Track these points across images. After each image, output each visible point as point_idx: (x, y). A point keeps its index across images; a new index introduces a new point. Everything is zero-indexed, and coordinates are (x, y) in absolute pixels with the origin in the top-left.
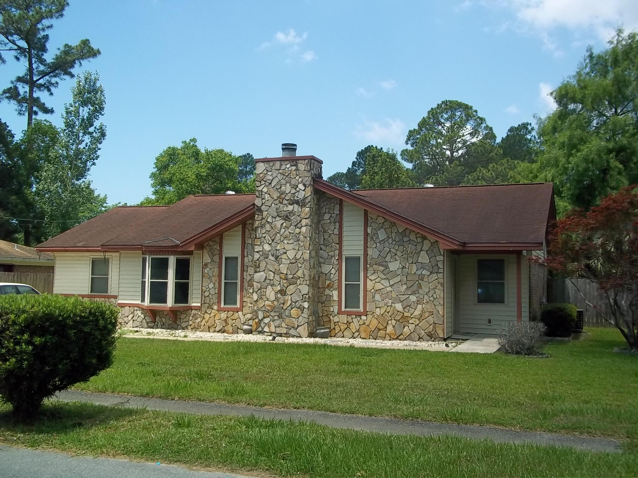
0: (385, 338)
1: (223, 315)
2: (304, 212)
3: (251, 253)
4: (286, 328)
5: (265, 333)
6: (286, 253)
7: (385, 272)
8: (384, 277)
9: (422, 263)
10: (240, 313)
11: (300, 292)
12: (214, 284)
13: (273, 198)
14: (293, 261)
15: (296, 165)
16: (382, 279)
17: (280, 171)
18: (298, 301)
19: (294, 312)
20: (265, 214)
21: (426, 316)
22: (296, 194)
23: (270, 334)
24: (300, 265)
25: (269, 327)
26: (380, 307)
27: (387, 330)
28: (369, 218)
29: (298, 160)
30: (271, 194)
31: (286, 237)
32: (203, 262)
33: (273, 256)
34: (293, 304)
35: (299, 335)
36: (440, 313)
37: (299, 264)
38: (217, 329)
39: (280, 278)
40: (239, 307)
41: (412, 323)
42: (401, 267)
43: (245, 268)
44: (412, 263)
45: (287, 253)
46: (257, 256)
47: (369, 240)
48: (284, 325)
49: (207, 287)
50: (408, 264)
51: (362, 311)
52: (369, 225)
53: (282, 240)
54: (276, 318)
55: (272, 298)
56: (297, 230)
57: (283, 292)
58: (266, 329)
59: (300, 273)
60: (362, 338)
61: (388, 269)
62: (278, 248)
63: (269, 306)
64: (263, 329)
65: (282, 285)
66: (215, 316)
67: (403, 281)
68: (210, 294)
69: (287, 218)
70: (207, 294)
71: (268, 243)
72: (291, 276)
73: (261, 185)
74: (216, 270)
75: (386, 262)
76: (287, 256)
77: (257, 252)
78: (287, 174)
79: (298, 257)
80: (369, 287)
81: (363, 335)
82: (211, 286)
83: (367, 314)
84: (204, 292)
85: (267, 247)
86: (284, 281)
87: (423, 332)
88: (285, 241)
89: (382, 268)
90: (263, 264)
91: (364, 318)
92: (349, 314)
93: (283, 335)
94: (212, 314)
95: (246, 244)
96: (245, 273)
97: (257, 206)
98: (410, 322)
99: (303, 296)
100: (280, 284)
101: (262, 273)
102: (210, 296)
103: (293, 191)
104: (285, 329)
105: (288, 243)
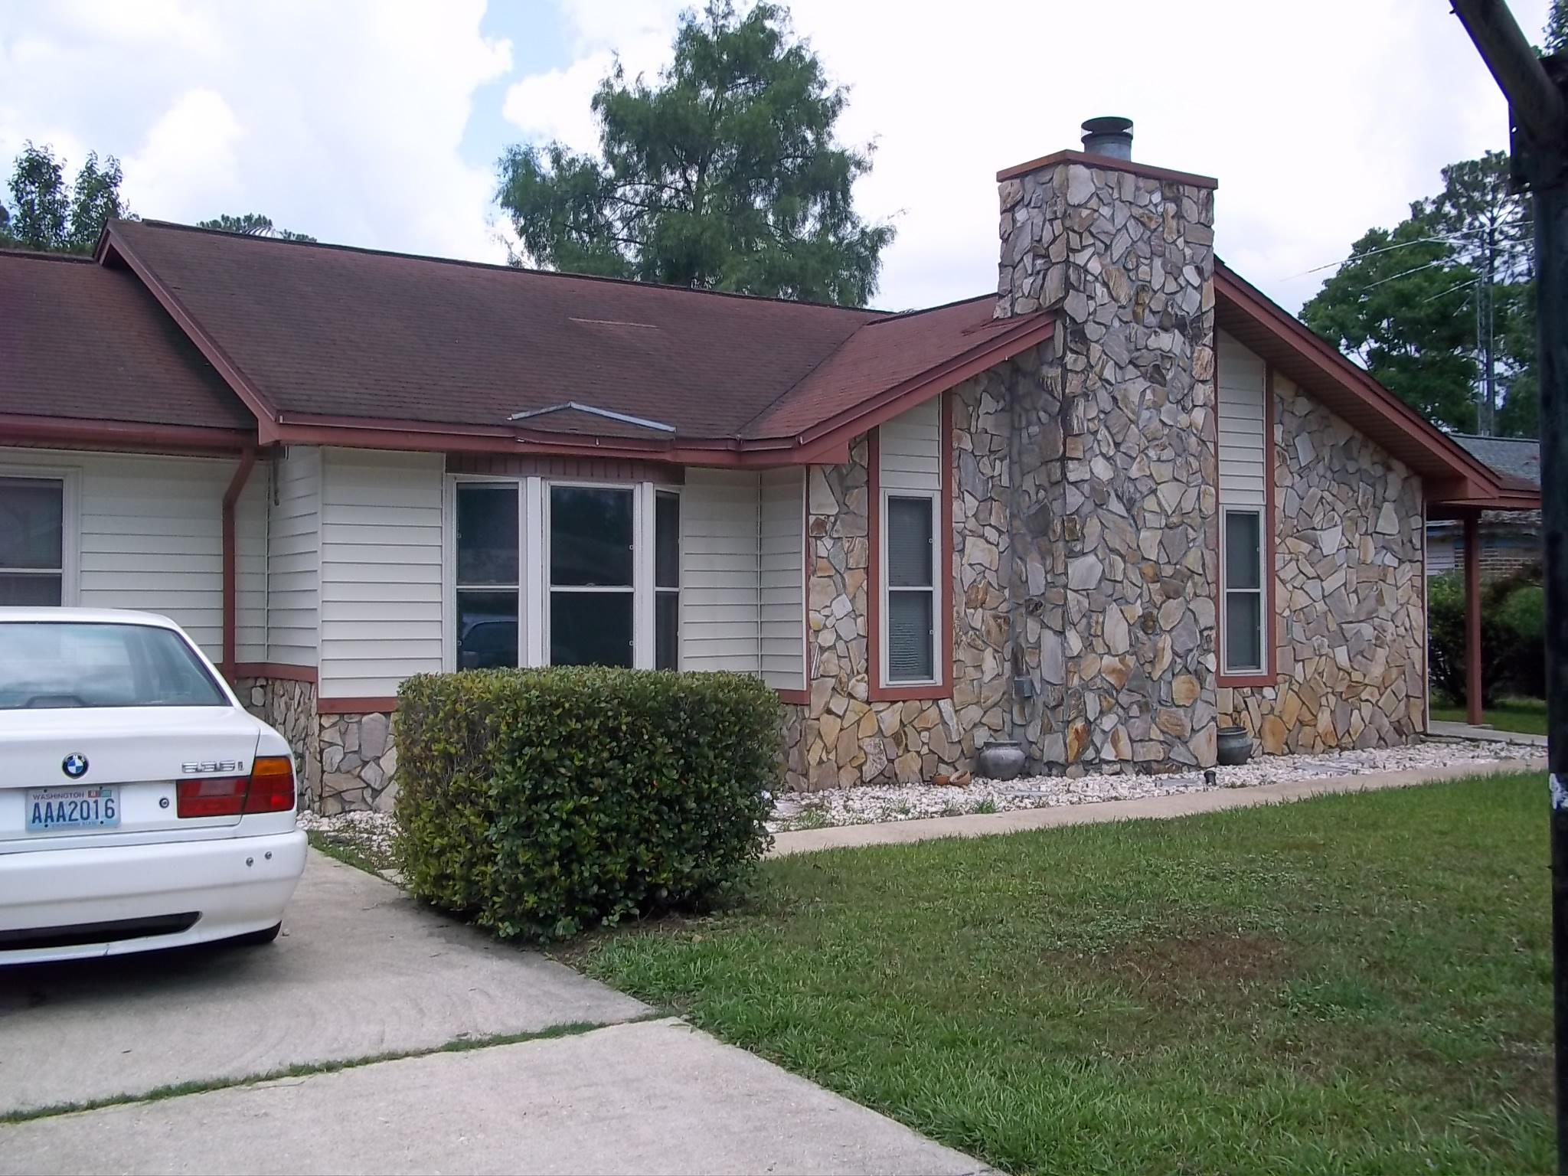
0: (1313, 747)
1: (890, 717)
2: (1198, 359)
3: (974, 487)
4: (1161, 742)
5: (1105, 767)
6: (1154, 492)
7: (1315, 558)
8: (1310, 571)
9: (1384, 534)
10: (945, 705)
11: (1196, 620)
12: (852, 601)
13: (1116, 300)
14: (1175, 520)
15: (1177, 201)
16: (1309, 578)
17: (1137, 212)
18: (1191, 650)
19: (1181, 686)
20: (1096, 350)
21: (1394, 677)
22: (1179, 298)
23: (1117, 767)
24: (1192, 534)
25: (1115, 743)
26: (1303, 661)
27: (1319, 725)
28: (1277, 400)
29: (1184, 184)
30: (1111, 284)
31: (1155, 439)
32: (808, 514)
33: (1119, 498)
34: (1179, 660)
35: (1194, 762)
36: (1417, 667)
37: (1190, 530)
38: (870, 770)
39: (1143, 575)
40: (940, 683)
41: (1367, 700)
42: (1347, 544)
43: (957, 539)
44: (1366, 533)
45: (1158, 493)
46: (1074, 499)
47: (1277, 464)
48: (1155, 733)
49: (826, 612)
50: (1357, 536)
51: (1265, 674)
52: (1277, 419)
53: (1142, 447)
54: (1135, 710)
55: (1122, 644)
56: (1183, 419)
57: (1148, 623)
58: (1108, 753)
59: (1192, 561)
60: (1269, 754)
61: (1318, 551)
62: (1134, 472)
63: (1114, 671)
64: (1098, 751)
65: (1146, 598)
66: (858, 722)
67: (1351, 584)
68: (839, 637)
69: (1156, 375)
70: (827, 638)
71: (1104, 455)
72: (1168, 571)
73: (1083, 248)
74: (860, 544)
75: (1314, 529)
76: (1159, 504)
77: (1074, 484)
78: (1153, 226)
79: (1187, 506)
80: (1279, 603)
81: (1270, 744)
82: (842, 606)
83: (1276, 683)
84: (817, 632)
85: (1102, 470)
86: (1151, 586)
87: (1386, 721)
88: (1152, 453)
89: (1306, 547)
90: (1093, 527)
91: (1268, 692)
92: (1236, 684)
93: (1155, 766)
94: (851, 718)
95: (956, 453)
96: (956, 557)
97: (1072, 319)
98: (1364, 696)
99: (1201, 632)
100: (1140, 596)
101: (1091, 558)
102: (841, 646)
103: (1171, 287)
104: (1160, 747)
105: (1159, 460)
